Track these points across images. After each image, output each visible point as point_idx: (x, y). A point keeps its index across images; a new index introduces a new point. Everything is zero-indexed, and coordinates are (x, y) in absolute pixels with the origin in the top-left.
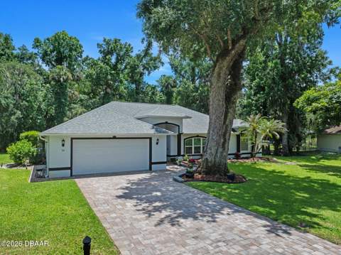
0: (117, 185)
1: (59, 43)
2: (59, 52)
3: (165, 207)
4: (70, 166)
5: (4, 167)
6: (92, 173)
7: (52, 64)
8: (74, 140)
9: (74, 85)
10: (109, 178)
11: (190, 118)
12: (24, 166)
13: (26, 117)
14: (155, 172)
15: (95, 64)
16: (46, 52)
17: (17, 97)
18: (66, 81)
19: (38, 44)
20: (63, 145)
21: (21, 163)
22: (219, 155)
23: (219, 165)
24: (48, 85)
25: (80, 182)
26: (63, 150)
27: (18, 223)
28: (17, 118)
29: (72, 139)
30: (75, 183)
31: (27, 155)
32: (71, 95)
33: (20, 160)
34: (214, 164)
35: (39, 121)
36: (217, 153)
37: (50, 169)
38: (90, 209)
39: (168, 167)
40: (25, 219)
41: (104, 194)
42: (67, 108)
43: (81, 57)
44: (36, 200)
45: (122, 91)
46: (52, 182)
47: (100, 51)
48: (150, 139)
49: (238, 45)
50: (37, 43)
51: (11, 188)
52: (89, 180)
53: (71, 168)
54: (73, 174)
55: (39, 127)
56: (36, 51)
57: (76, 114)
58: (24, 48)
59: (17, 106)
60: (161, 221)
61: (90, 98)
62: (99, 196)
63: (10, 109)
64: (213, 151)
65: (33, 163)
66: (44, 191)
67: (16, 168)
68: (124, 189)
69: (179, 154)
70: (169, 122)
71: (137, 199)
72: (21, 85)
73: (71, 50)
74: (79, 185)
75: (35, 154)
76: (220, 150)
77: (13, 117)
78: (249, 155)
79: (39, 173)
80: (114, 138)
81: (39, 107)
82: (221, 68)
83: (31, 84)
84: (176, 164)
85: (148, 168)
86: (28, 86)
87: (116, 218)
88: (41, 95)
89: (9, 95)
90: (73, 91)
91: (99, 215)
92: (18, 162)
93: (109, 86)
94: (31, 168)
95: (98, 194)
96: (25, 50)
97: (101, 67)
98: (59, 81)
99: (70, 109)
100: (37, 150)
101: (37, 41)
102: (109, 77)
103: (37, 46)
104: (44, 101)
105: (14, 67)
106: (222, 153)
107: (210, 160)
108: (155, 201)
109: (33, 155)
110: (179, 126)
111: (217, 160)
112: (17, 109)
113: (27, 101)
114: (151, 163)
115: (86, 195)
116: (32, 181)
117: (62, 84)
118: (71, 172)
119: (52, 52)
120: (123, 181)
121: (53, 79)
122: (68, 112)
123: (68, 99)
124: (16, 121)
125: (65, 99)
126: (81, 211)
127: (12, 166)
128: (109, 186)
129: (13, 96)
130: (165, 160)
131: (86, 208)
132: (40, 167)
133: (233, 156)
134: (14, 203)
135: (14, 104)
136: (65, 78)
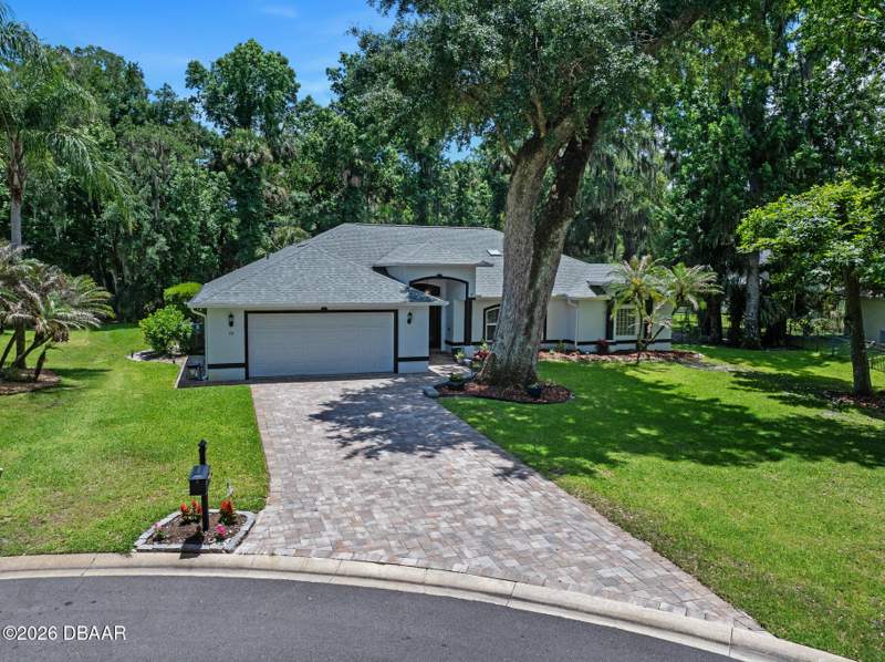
0: (318, 396)
1: (243, 72)
2: (243, 93)
3: (374, 435)
4: (243, 361)
5: (136, 358)
6: (284, 374)
7: (231, 121)
8: (250, 316)
9: (277, 171)
10: (310, 385)
11: (492, 266)
12: (170, 356)
13: (176, 247)
14: (404, 375)
15: (323, 119)
16: (215, 93)
17: (156, 206)
18: (258, 164)
19: (198, 76)
20: (231, 324)
21: (165, 352)
22: (516, 349)
23: (517, 369)
24: (222, 174)
25: (258, 390)
26: (232, 333)
27: (154, 443)
28: (158, 253)
29: (247, 313)
30: (249, 391)
31: (175, 335)
32: (269, 194)
33: (164, 345)
34: (507, 367)
35: (204, 256)
36: (513, 344)
37: (211, 367)
38: (256, 431)
39: (432, 368)
40: (164, 438)
41: (287, 411)
42: (261, 226)
43: (294, 99)
44: (182, 416)
45: (390, 181)
46: (211, 390)
47: (336, 87)
48: (396, 312)
49: (558, 129)
50: (195, 75)
51: (147, 397)
52: (273, 387)
53: (245, 365)
54: (251, 375)
55: (205, 268)
56: (194, 92)
57: (281, 241)
58: (166, 92)
59: (157, 226)
60: (355, 453)
61: (318, 199)
62: (279, 414)
63: (145, 232)
64: (506, 341)
65: (185, 352)
66: (196, 402)
67: (155, 361)
68: (327, 405)
69: (468, 341)
70: (444, 275)
71: (338, 421)
72: (164, 177)
73: (270, 88)
74: (255, 396)
75: (189, 334)
76: (521, 339)
77: (150, 251)
78: (633, 346)
79: (192, 371)
80: (324, 310)
81: (204, 224)
82: (524, 177)
83: (184, 175)
84: (455, 360)
85: (391, 368)
86: (179, 178)
87: (288, 444)
88: (205, 197)
89: (142, 203)
90: (277, 187)
91: (265, 439)
92: (160, 350)
93: (356, 171)
94: (182, 362)
95: (279, 411)
96: (168, 95)
97: (337, 126)
98: (243, 165)
99: (271, 226)
100: (194, 327)
101: (194, 68)
102: (356, 150)
103: (195, 81)
104: (213, 210)
105: (148, 140)
106: (522, 344)
107: (499, 357)
108: (363, 426)
109: (185, 336)
110: (467, 283)
111: (514, 358)
112: (159, 232)
113: (177, 213)
114: (397, 360)
115: (259, 411)
116: (181, 385)
117: (249, 173)
118: (247, 373)
119: (228, 91)
120: (332, 391)
121: (231, 160)
122: (265, 235)
123: (265, 206)
124: (156, 258)
125: (258, 207)
126: (242, 432)
127: (149, 356)
128: (302, 399)
129: (150, 205)
130: (427, 355)
131: (250, 430)
132: (196, 360)
133: (593, 348)
134: (150, 418)
135: (153, 222)
136: (256, 157)
